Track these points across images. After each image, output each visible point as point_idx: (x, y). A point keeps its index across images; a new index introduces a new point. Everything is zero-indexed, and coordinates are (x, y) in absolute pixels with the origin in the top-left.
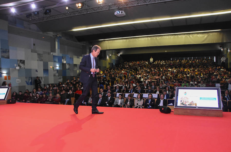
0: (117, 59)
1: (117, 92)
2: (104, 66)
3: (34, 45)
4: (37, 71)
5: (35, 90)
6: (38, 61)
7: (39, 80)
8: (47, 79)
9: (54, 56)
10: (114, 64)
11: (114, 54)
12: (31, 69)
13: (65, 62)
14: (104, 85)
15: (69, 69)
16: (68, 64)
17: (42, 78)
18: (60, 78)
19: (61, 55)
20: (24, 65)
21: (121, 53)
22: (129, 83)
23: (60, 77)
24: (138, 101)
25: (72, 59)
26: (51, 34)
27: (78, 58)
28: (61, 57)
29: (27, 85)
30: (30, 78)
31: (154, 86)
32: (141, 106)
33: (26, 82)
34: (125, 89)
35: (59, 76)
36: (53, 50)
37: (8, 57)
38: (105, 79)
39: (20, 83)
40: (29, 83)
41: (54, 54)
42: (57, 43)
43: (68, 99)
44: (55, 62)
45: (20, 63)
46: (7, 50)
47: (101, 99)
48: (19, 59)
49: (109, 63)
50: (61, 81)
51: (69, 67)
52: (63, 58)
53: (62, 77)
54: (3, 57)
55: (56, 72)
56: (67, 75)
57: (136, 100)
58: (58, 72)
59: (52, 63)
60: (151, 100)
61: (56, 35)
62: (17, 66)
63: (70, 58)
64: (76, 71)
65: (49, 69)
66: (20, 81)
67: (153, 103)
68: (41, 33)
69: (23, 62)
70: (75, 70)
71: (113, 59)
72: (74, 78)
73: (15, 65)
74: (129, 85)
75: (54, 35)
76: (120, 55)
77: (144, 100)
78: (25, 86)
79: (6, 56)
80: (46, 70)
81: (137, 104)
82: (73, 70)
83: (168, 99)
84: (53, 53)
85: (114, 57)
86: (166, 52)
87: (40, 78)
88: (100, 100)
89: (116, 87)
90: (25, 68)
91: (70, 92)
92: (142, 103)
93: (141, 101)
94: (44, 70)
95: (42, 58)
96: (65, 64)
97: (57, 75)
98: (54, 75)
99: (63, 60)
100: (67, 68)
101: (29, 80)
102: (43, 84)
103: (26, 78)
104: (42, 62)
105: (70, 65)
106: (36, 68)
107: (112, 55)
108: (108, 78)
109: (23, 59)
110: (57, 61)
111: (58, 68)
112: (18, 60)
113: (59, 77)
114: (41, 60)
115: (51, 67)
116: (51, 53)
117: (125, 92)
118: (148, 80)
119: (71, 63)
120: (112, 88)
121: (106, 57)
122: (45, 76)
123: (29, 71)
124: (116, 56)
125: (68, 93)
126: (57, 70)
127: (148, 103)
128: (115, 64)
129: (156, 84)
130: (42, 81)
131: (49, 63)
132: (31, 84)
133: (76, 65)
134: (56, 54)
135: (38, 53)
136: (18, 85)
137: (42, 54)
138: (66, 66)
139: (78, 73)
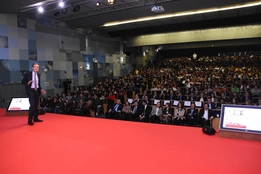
0: (155, 56)
1: (154, 99)
2: (140, 64)
3: (62, 42)
4: (65, 72)
5: (64, 95)
6: (67, 61)
8: (76, 80)
9: (84, 55)
10: (151, 61)
11: (151, 49)
12: (59, 71)
13: (96, 61)
14: (140, 88)
15: (100, 69)
16: (99, 63)
17: (71, 79)
18: (91, 80)
19: (92, 54)
20: (52, 66)
21: (159, 49)
22: (168, 86)
23: (91, 78)
24: (179, 110)
25: (104, 57)
26: (80, 30)
27: (111, 56)
28: (92, 55)
29: (55, 88)
30: (59, 80)
31: (197, 91)
32: (182, 117)
33: (54, 85)
34: (164, 95)
35: (89, 77)
36: (83, 48)
37: (36, 59)
38: (141, 81)
39: (48, 86)
40: (58, 86)
41: (85, 53)
42: (87, 40)
43: (100, 106)
44: (85, 61)
45: (48, 64)
46: (35, 51)
47: (137, 107)
48: (48, 60)
49: (146, 60)
50: (92, 83)
51: (101, 67)
52: (94, 56)
53: (93, 78)
54: (30, 59)
55: (86, 72)
56: (99, 76)
57: (176, 109)
58: (88, 72)
59: (82, 63)
60: (193, 110)
61: (86, 32)
62: (44, 68)
63: (102, 56)
64: (109, 71)
65: (79, 69)
66: (48, 83)
67: (195, 114)
68: (70, 30)
69: (51, 63)
70: (108, 69)
71: (150, 56)
72: (107, 79)
73: (43, 67)
74: (168, 89)
75: (83, 31)
76: (159, 50)
77: (185, 109)
78: (53, 90)
79: (33, 58)
80: (75, 71)
81: (178, 114)
82: (105, 70)
83: (213, 110)
84: (83, 52)
85: (151, 54)
86: (213, 47)
88: (135, 108)
89: (153, 91)
90: (53, 70)
91: (102, 98)
92: (184, 114)
93: (182, 111)
94: (73, 70)
95: (71, 58)
96: (97, 63)
97: (88, 76)
98: (85, 77)
99: (93, 59)
100: (99, 68)
101: (58, 82)
102: (73, 86)
103: (55, 80)
104: (71, 63)
105: (101, 65)
106: (65, 69)
107: (149, 51)
108: (145, 80)
109: (51, 60)
110: (87, 60)
111: (88, 68)
112: (46, 61)
113: (89, 79)
114: (70, 60)
115: (81, 67)
116: (80, 52)
117: (164, 98)
118: (191, 83)
119: (103, 62)
120: (149, 92)
121: (142, 54)
122: (74, 77)
123: (57, 73)
124: (154, 52)
125: (101, 99)
126: (88, 70)
127: (190, 114)
128: (153, 61)
129: (200, 89)
131: (79, 63)
132: (60, 87)
133: (108, 64)
134: (86, 53)
135: (67, 52)
136: (46, 89)
137: (71, 54)
138: (97, 66)
139: (111, 73)
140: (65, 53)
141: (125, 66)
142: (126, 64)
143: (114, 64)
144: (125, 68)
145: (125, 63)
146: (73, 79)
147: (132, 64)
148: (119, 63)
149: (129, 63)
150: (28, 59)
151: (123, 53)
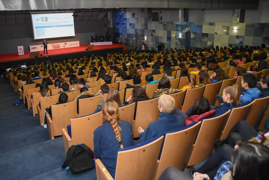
4: (162, 38)
6: (163, 30)
7: (163, 45)
8: (169, 45)
9: (177, 25)
15: (194, 39)
16: (193, 33)
17: (165, 44)
18: (182, 48)
20: (155, 33)
25: (200, 27)
28: (185, 25)
29: (155, 47)
33: (155, 45)
35: (181, 45)
37: (147, 29)
44: (178, 30)
48: (152, 29)
51: (194, 37)
52: (187, 26)
53: (184, 46)
54: (145, 28)
55: (178, 40)
56: (191, 45)
58: (180, 41)
59: (175, 32)
63: (198, 26)
64: (206, 43)
69: (154, 31)
73: (150, 33)
80: (169, 38)
82: (201, 41)
84: (176, 22)
87: (164, 44)
90: (155, 36)
94: (167, 38)
95: (167, 28)
97: (179, 43)
98: (176, 44)
100: (192, 38)
101: (157, 44)
103: (155, 42)
104: (166, 31)
105: (196, 35)
106: (162, 36)
110: (180, 29)
113: (181, 46)
114: (166, 30)
115: (173, 36)
119: (198, 32)
122: (168, 43)
123: (157, 38)
126: (180, 39)
130: (165, 47)
131: (172, 32)
133: (206, 35)
134: (179, 23)
135: (164, 24)
136: (151, 46)
137: (167, 25)
138: (190, 36)
139: (210, 45)
140: (162, 25)
141: (241, 40)
142: (245, 37)
143: (215, 35)
144: (241, 43)
145: (243, 35)
146: (167, 44)
147: (263, 38)
148: (228, 34)
149: (254, 36)
150: (144, 29)
151: (238, 20)
